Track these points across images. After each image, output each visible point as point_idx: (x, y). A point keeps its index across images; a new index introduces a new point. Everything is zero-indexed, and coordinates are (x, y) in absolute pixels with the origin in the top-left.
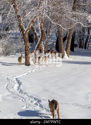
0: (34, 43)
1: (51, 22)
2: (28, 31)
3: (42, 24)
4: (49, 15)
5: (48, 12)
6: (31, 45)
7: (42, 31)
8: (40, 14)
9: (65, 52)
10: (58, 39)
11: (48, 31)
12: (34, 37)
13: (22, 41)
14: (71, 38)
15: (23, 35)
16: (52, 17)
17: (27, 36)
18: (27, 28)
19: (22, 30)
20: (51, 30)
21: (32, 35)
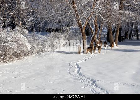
0: (90, 35)
1: (102, 19)
2: (85, 27)
3: (96, 21)
4: (101, 13)
5: (100, 11)
6: (87, 37)
7: (96, 26)
8: (94, 13)
9: (114, 42)
10: (108, 32)
11: (100, 26)
12: (90, 31)
13: (80, 35)
14: (118, 31)
15: (81, 30)
16: (104, 15)
17: (84, 30)
18: (84, 24)
19: (80, 26)
20: (103, 26)
21: (88, 30)
